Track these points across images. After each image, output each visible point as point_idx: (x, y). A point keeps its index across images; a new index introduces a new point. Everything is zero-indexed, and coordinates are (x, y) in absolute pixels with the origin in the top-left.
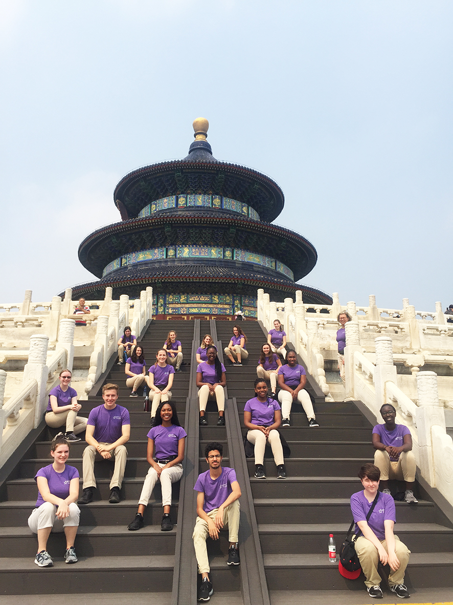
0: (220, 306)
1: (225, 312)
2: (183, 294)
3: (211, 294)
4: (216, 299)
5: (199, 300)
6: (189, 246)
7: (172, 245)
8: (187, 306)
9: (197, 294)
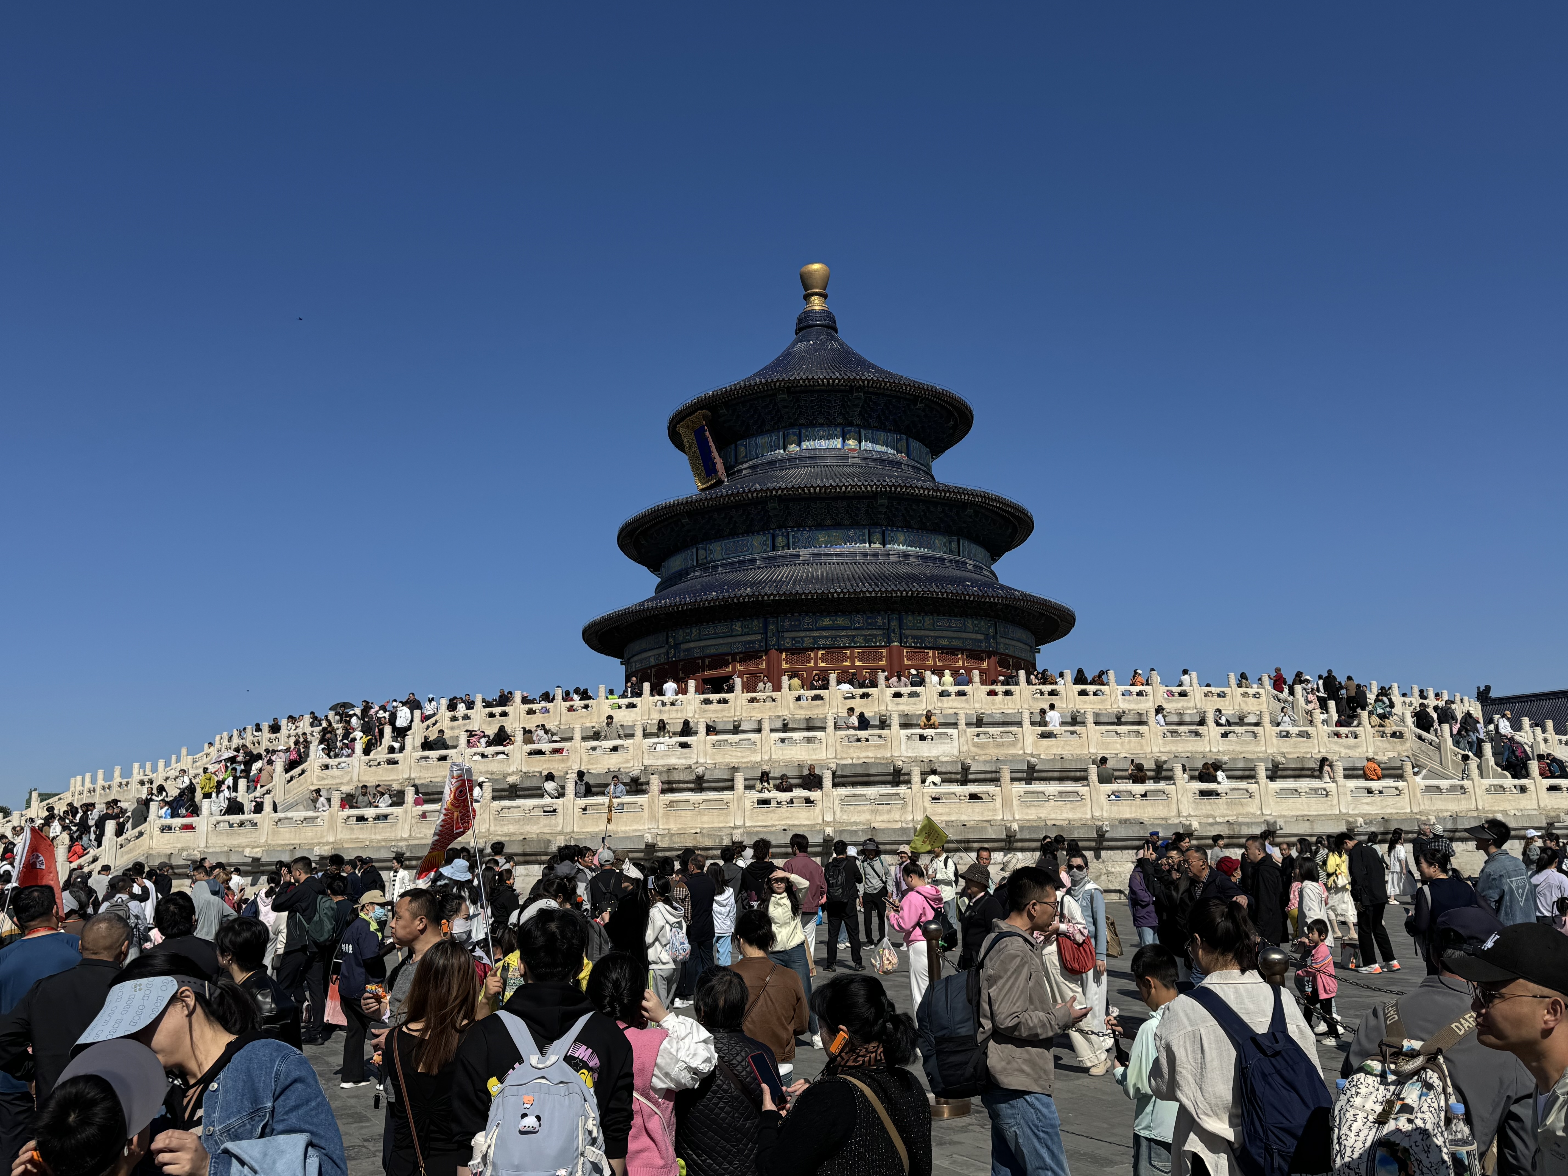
0: (974, 636)
1: (981, 646)
2: (926, 614)
3: (961, 617)
4: (969, 623)
5: (949, 626)
6: (903, 531)
7: (876, 524)
8: (932, 633)
9: (944, 615)
